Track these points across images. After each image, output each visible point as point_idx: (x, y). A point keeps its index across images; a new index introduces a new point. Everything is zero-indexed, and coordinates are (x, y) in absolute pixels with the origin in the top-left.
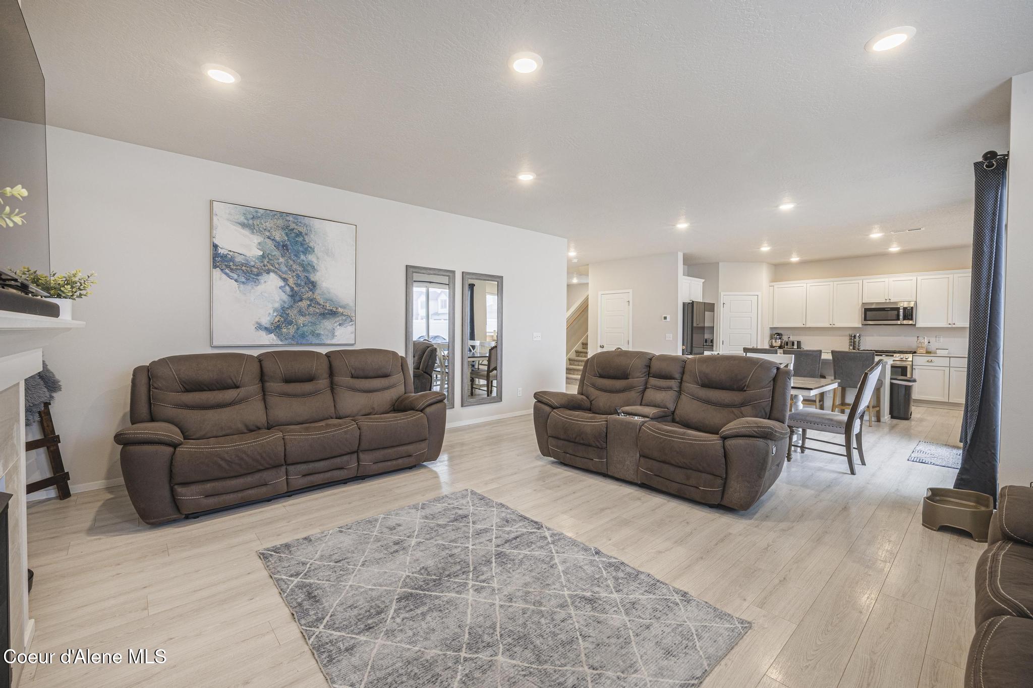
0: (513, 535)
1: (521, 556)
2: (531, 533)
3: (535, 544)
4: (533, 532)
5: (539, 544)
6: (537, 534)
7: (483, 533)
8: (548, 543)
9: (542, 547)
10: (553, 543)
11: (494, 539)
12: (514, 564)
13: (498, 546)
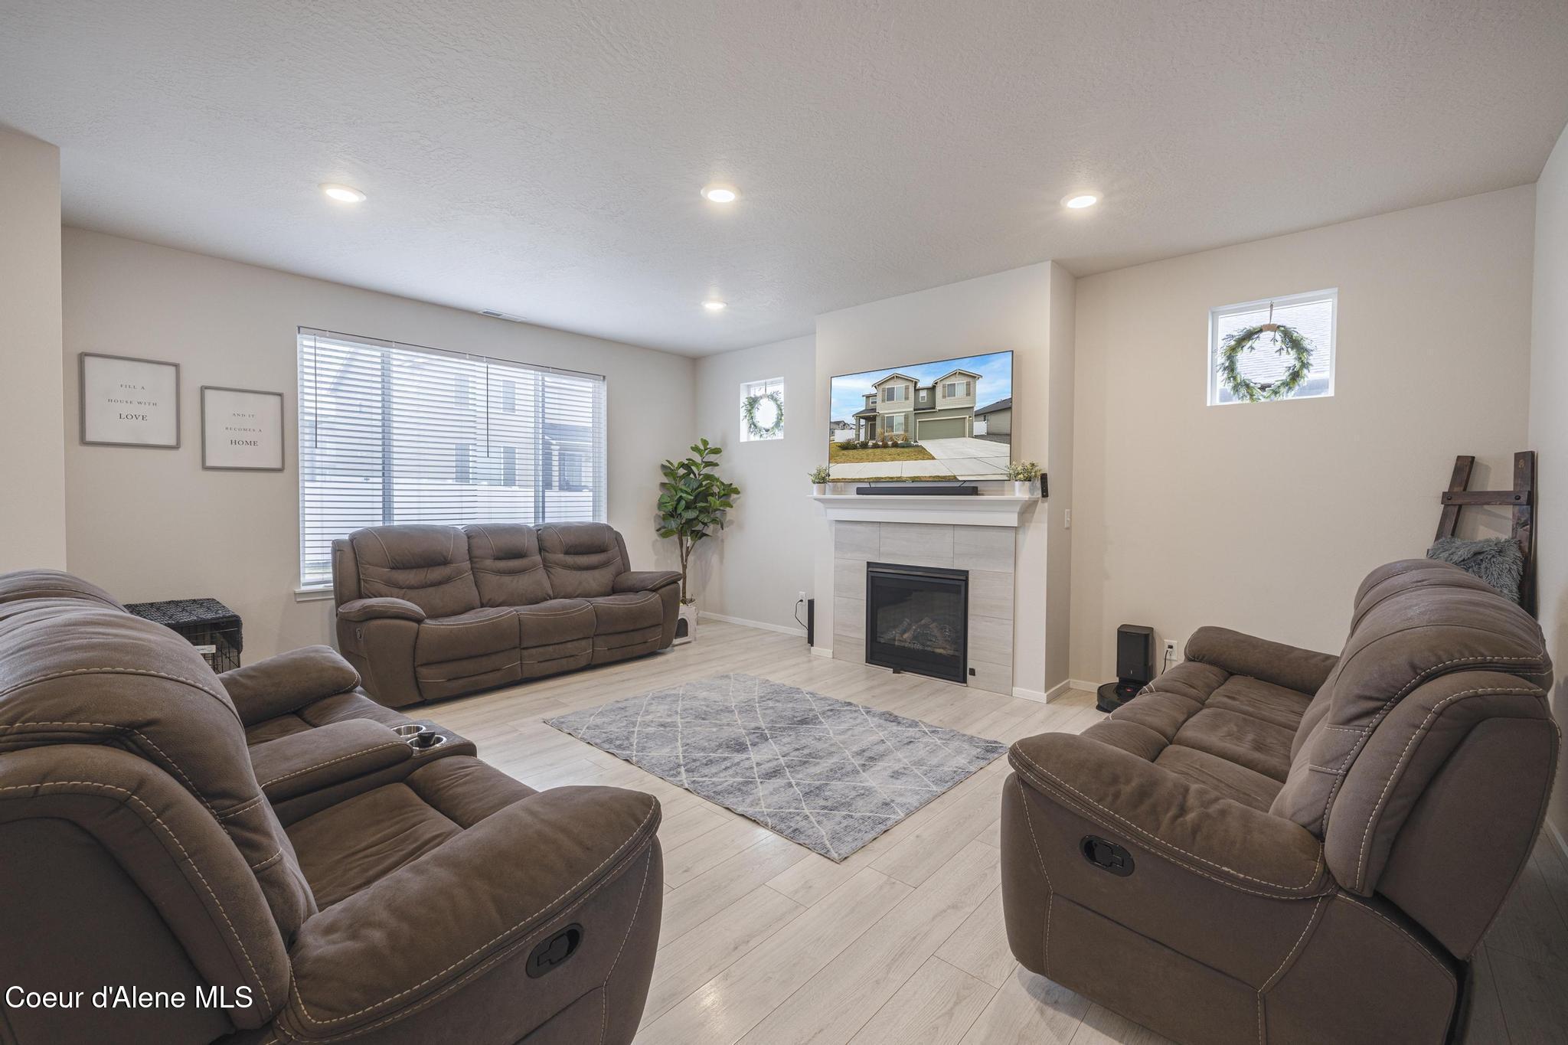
0: (731, 772)
1: (720, 751)
2: (706, 776)
3: (703, 764)
4: (702, 777)
5: (698, 763)
6: (699, 774)
7: (771, 773)
8: (685, 766)
9: (694, 761)
10: (679, 766)
11: (755, 766)
12: (726, 744)
13: (747, 759)
